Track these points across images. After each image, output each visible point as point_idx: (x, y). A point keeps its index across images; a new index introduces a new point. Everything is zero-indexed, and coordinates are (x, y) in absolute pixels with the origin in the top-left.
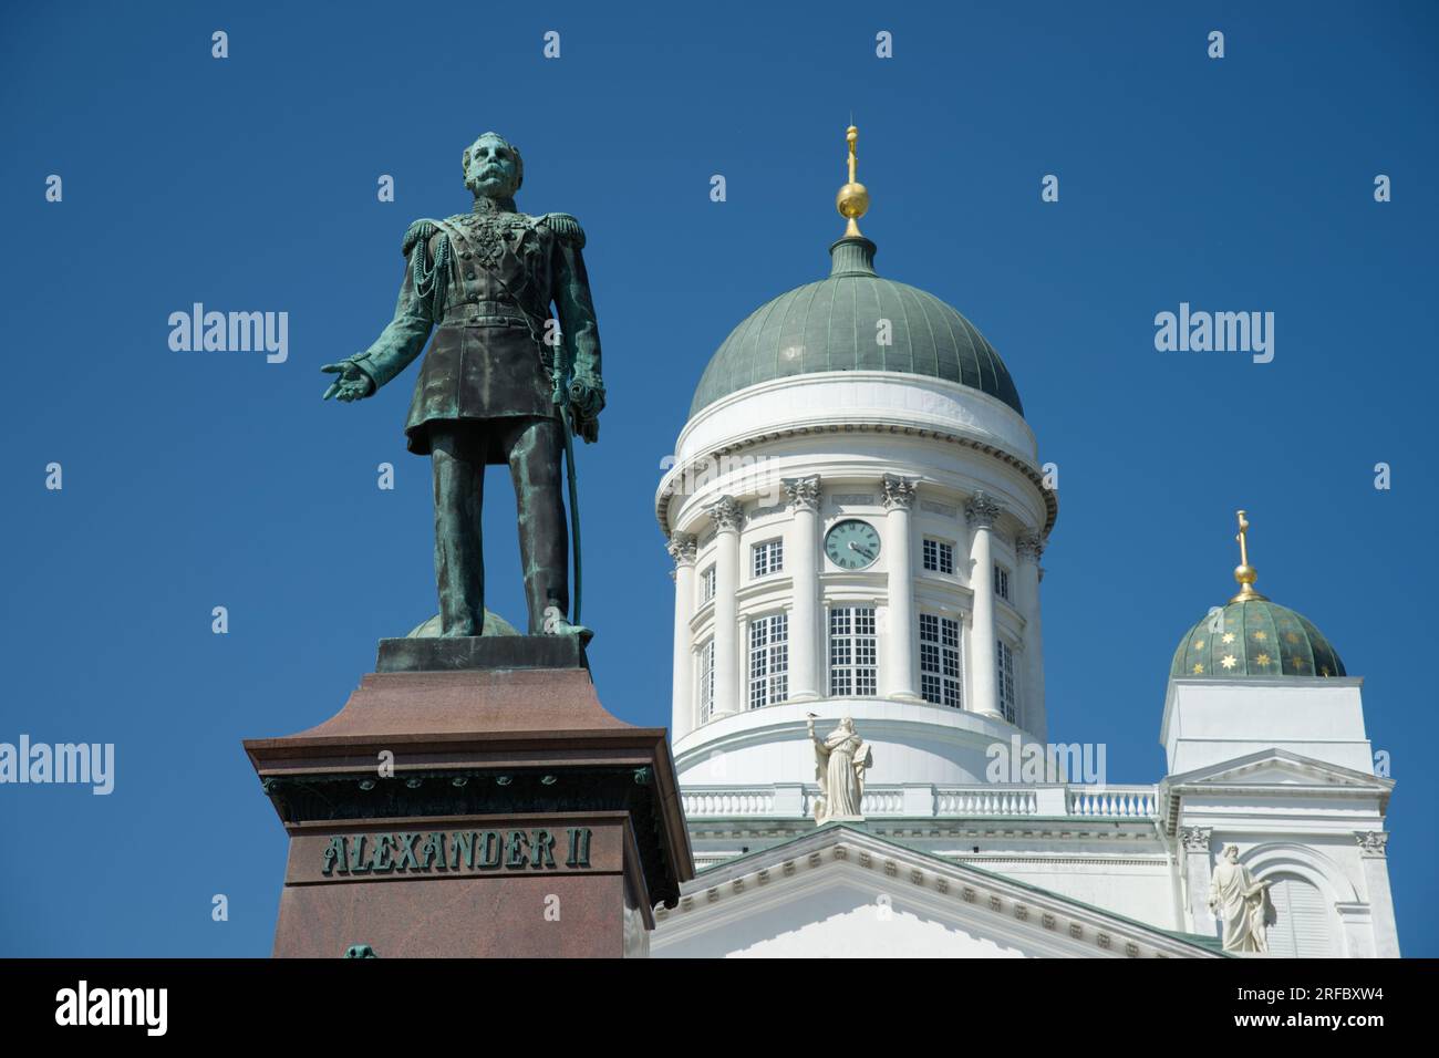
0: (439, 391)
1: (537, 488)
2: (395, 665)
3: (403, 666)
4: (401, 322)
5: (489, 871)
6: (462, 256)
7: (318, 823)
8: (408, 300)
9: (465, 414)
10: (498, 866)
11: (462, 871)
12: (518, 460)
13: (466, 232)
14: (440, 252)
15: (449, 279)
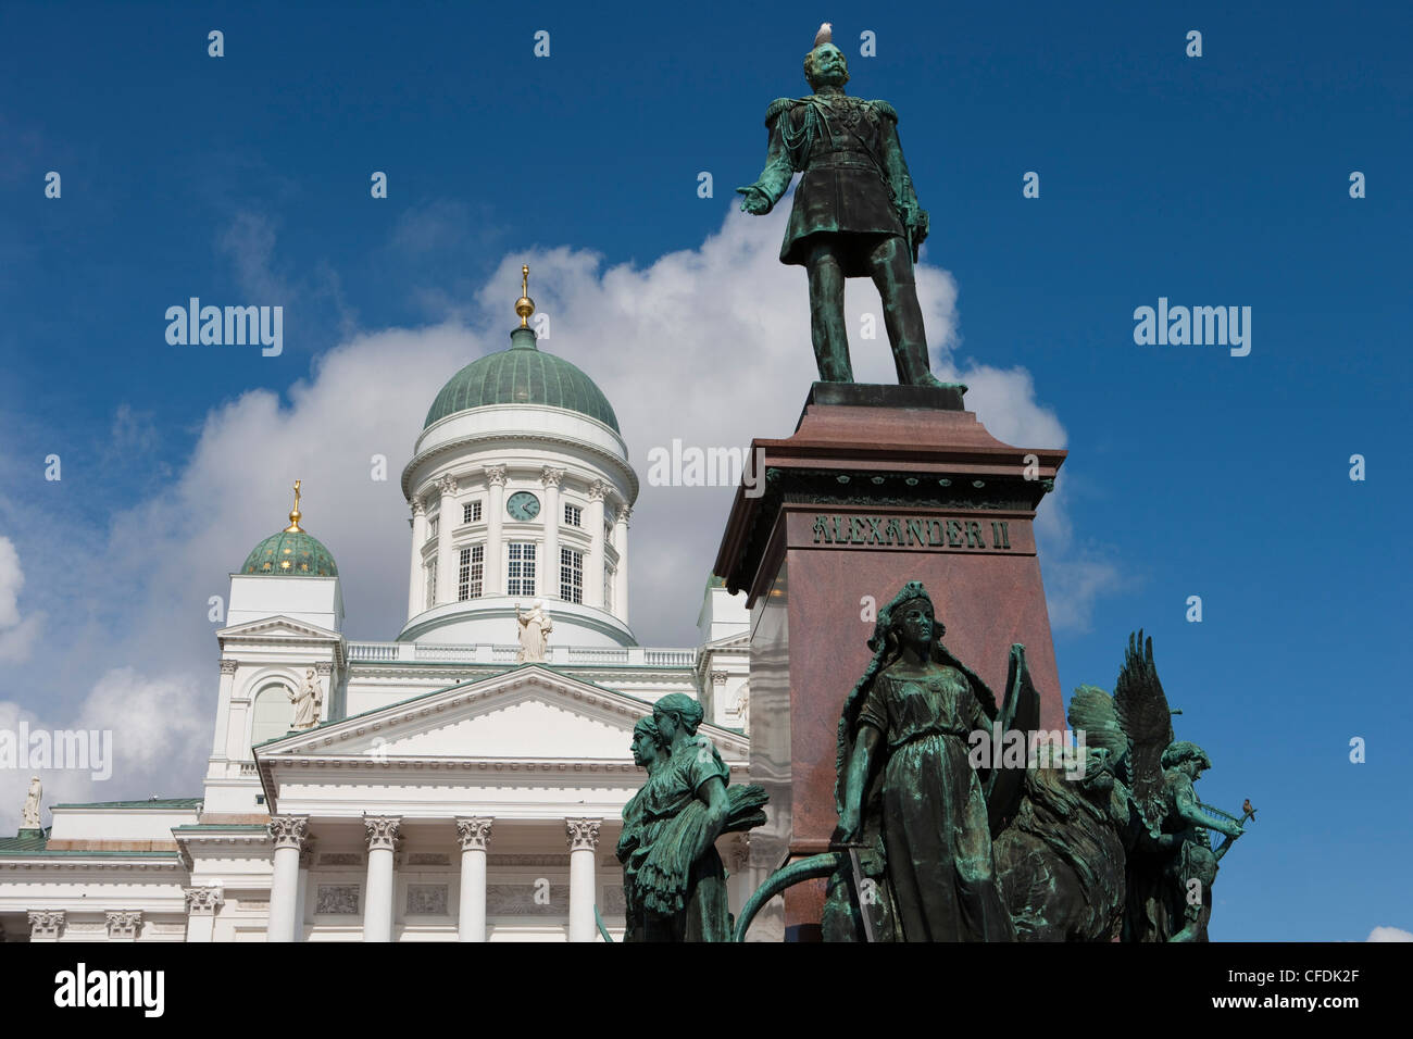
1: (901, 286)
2: (828, 401)
3: (833, 401)
4: (776, 166)
5: (935, 548)
6: (828, 119)
7: (807, 505)
8: (778, 152)
9: (844, 229)
11: (917, 547)
12: (882, 265)
13: (828, 103)
14: (809, 118)
15: (817, 135)
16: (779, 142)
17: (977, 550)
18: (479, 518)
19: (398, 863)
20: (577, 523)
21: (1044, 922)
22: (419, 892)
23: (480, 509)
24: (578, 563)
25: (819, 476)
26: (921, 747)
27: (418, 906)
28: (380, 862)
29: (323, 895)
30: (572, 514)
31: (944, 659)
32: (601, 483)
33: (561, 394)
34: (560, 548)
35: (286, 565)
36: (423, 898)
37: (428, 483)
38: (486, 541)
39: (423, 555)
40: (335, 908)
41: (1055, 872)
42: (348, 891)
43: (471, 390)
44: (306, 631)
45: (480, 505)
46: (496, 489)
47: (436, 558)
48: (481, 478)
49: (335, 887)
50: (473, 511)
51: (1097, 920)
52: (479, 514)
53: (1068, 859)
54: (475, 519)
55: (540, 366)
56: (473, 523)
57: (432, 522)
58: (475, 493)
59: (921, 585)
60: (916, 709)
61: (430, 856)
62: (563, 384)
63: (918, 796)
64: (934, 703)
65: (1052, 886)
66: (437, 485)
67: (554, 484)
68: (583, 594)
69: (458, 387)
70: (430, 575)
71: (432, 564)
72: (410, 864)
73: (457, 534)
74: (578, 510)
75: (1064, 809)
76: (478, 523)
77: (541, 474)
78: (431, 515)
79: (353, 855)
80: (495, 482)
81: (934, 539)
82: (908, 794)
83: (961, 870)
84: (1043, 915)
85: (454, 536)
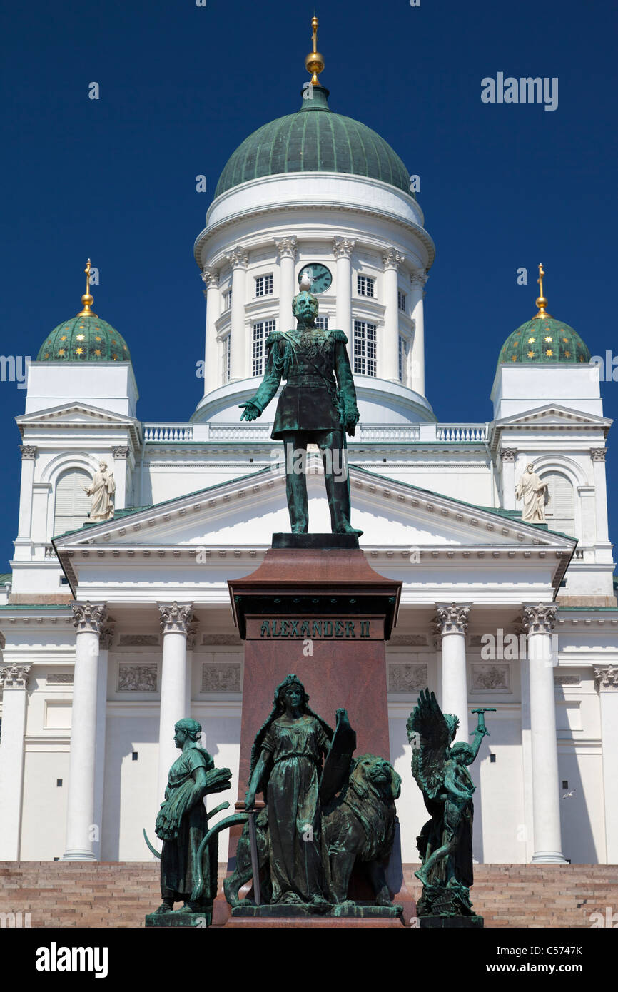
0: (288, 417)
5: (329, 638)
6: (298, 354)
7: (258, 615)
8: (270, 370)
9: (301, 429)
10: (332, 635)
11: (317, 637)
13: (298, 342)
14: (287, 350)
15: (291, 363)
16: (271, 364)
17: (351, 638)
18: (271, 291)
19: (191, 644)
20: (370, 294)
21: (344, 849)
22: (214, 671)
23: (271, 282)
24: (372, 335)
26: (287, 763)
27: (213, 684)
28: (174, 646)
29: (123, 674)
30: (365, 284)
32: (394, 252)
33: (351, 158)
34: (354, 320)
35: (80, 351)
36: (217, 677)
37: (220, 256)
38: (277, 316)
39: (218, 328)
40: (136, 685)
41: (353, 825)
42: (147, 669)
43: (259, 158)
44: (101, 416)
45: (271, 277)
46: (287, 262)
47: (230, 331)
48: (271, 250)
49: (135, 667)
50: (264, 284)
51: (372, 848)
52: (271, 287)
53: (359, 818)
54: (267, 292)
55: (329, 129)
56: (265, 297)
57: (225, 295)
58: (263, 267)
59: (295, 677)
60: (286, 743)
61: (222, 636)
62: (353, 148)
63: (282, 789)
64: (295, 741)
65: (350, 832)
66: (228, 257)
67: (345, 255)
68: (378, 367)
69: (247, 155)
70: (224, 350)
71: (226, 338)
72: (204, 644)
73: (249, 308)
74: (371, 281)
75: (360, 792)
76: (269, 297)
77: (332, 245)
78: (225, 287)
79: (150, 636)
80: (286, 254)
81: (327, 632)
82: (277, 787)
83: (298, 826)
84: (344, 846)
85: (247, 311)
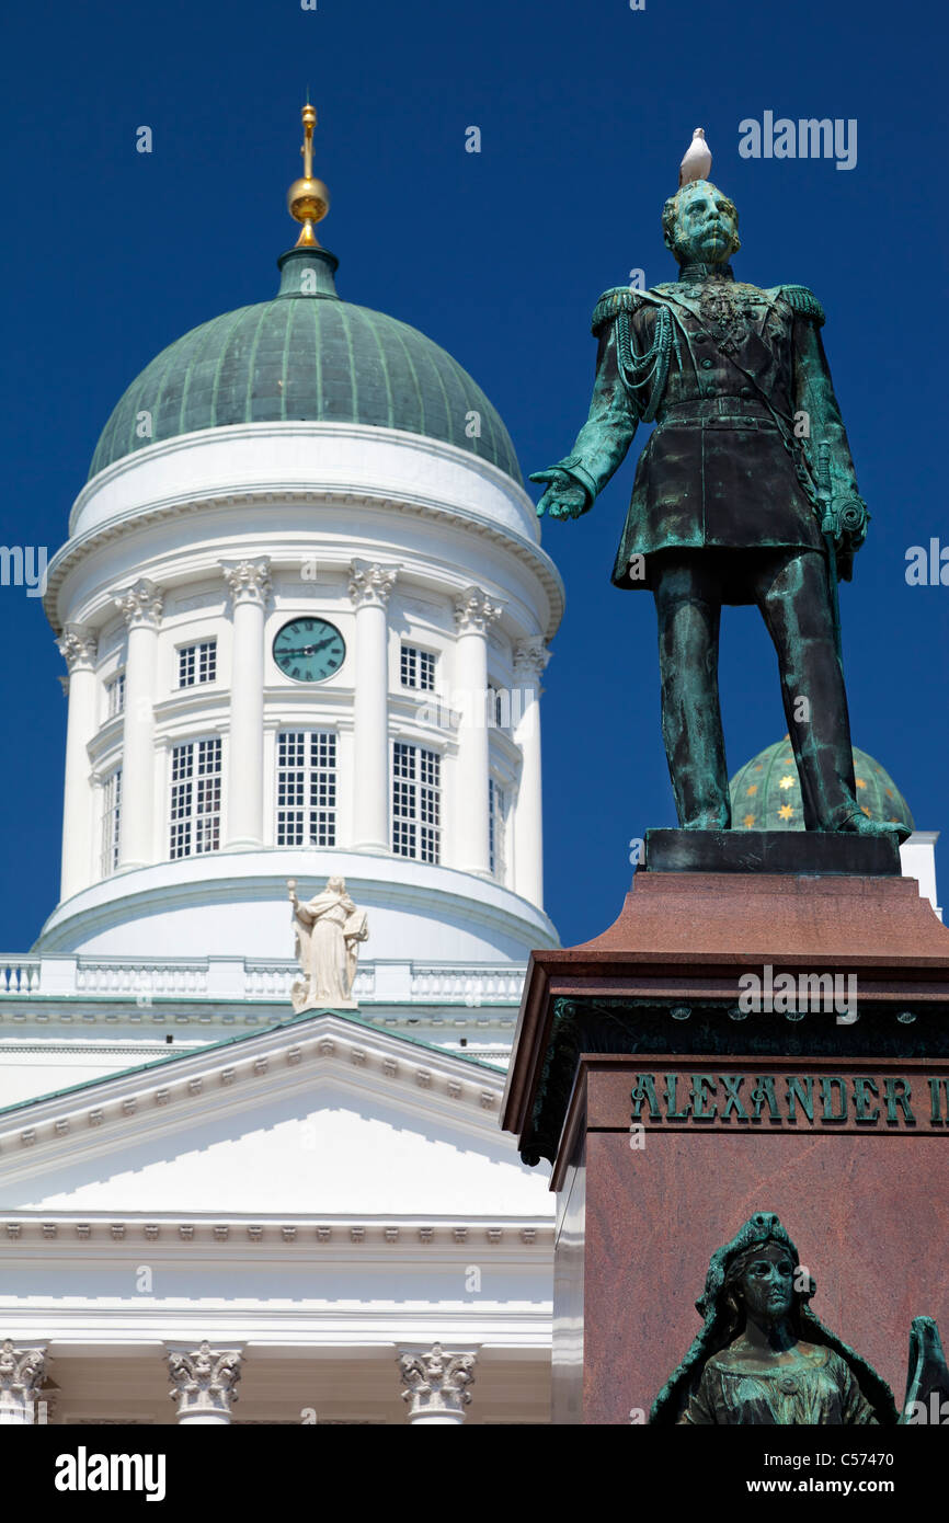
0: (676, 510)
1: (809, 641)
2: (670, 863)
3: (680, 864)
4: (605, 417)
5: (831, 1126)
6: (694, 338)
7: (622, 1057)
8: (609, 390)
9: (714, 542)
10: (842, 1121)
11: (802, 1124)
12: (779, 603)
13: (695, 307)
14: (662, 331)
15: (674, 366)
16: (612, 371)
25: (642, 1009)
31: (812, 1334)
45: (213, 647)
59: (773, 1220)
64: (785, 1414)
81: (831, 1111)
